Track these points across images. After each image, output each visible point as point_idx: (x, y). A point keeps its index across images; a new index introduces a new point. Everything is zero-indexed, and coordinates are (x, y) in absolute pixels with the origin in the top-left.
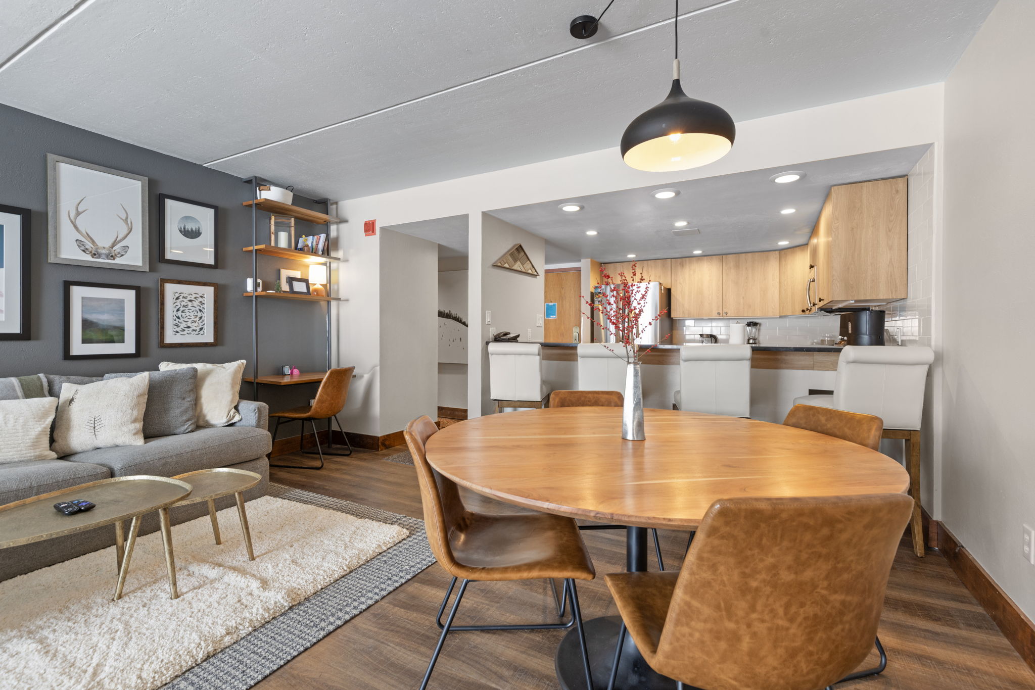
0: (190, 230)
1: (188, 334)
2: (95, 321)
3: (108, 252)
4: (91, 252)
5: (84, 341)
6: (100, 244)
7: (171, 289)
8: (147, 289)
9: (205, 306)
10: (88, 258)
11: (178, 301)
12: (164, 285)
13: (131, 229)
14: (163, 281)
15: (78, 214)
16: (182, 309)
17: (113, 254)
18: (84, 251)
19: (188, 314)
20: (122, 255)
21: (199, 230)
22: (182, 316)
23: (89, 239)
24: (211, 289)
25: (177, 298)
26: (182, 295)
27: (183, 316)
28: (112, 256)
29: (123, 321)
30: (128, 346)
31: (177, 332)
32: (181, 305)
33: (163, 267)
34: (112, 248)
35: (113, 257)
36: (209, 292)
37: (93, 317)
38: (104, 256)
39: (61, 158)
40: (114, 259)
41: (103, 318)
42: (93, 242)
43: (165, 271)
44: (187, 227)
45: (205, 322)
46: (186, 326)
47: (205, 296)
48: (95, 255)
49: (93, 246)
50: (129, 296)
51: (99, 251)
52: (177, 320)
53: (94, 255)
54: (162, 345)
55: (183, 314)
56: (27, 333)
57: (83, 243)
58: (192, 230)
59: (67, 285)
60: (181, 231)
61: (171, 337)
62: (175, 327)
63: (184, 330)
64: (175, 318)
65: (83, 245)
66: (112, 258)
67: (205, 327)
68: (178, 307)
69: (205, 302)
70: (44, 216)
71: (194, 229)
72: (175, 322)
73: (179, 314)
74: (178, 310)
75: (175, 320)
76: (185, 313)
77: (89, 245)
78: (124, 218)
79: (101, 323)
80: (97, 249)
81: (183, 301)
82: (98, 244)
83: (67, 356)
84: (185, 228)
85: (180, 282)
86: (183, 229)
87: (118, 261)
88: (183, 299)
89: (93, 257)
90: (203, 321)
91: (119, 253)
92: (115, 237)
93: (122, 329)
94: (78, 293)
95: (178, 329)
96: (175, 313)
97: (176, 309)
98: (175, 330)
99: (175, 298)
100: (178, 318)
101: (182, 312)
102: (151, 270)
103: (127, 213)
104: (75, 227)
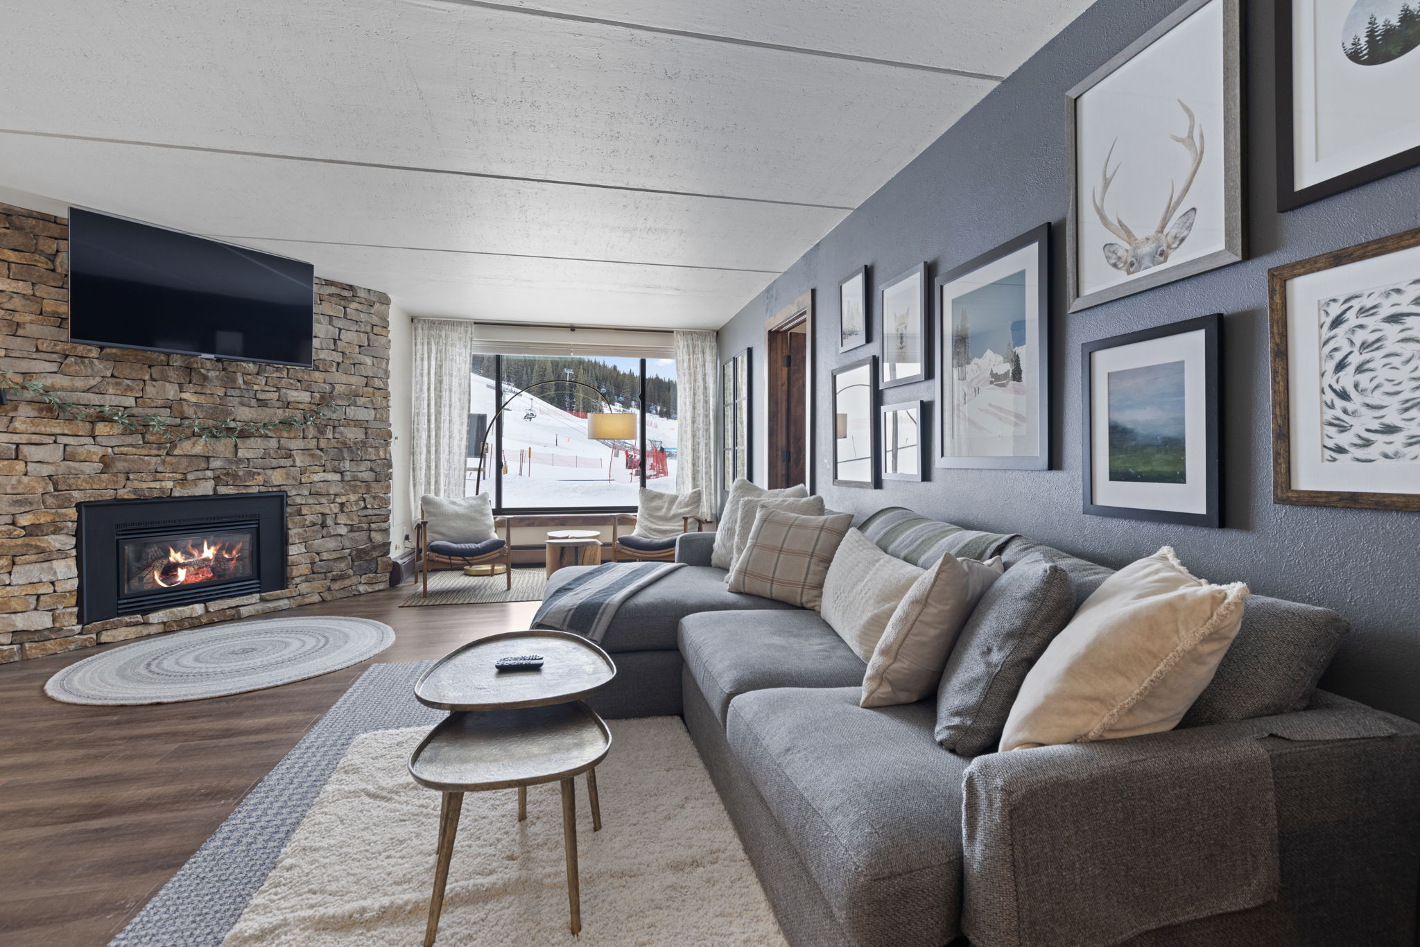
0: (1395, 22)
1: (1386, 456)
2: (1129, 426)
3: (1153, 246)
4: (1126, 263)
6: (1140, 235)
7: (1310, 297)
8: (1248, 318)
10: (1122, 277)
11: (1340, 331)
12: (1284, 288)
13: (1202, 152)
14: (1280, 276)
15: (1107, 183)
16: (1355, 359)
17: (1164, 247)
18: (1115, 265)
19: (1382, 374)
20: (1183, 240)
22: (1356, 386)
23: (1122, 233)
25: (1337, 322)
26: (1356, 304)
27: (1361, 386)
28: (1161, 255)
29: (1181, 421)
30: (1193, 493)
31: (1340, 450)
32: (1352, 343)
33: (1293, 223)
34: (1162, 232)
35: (1164, 255)
37: (1127, 418)
38: (1147, 262)
40: (1165, 261)
41: (1142, 419)
42: (1130, 235)
43: (1298, 234)
44: (1380, 23)
46: (1375, 425)
48: (1132, 264)
49: (1128, 247)
51: (1139, 251)
52: (1339, 403)
53: (1131, 266)
54: (1288, 497)
55: (1364, 379)
57: (1112, 249)
59: (1089, 352)
60: (1355, 56)
62: (1332, 431)
63: (1367, 443)
64: (1329, 396)
65: (1114, 252)
66: (1162, 259)
68: (1338, 356)
72: (1329, 415)
73: (1347, 380)
74: (1341, 366)
75: (1332, 407)
76: (1369, 375)
77: (1123, 246)
78: (1186, 134)
79: (1140, 430)
80: (1135, 248)
81: (1361, 326)
82: (1137, 237)
83: (1091, 507)
84: (1371, 34)
85: (1339, 258)
86: (1363, 41)
87: (1175, 259)
88: (1362, 321)
89: (1129, 273)
91: (1175, 237)
92: (1168, 199)
93: (1176, 446)
94: (1104, 364)
95: (1344, 440)
96: (1330, 379)
97: (1331, 366)
98: (1330, 444)
99: (1329, 321)
100: (1344, 395)
101: (1360, 369)
102: (1249, 252)
103: (1191, 116)
104: (1103, 218)
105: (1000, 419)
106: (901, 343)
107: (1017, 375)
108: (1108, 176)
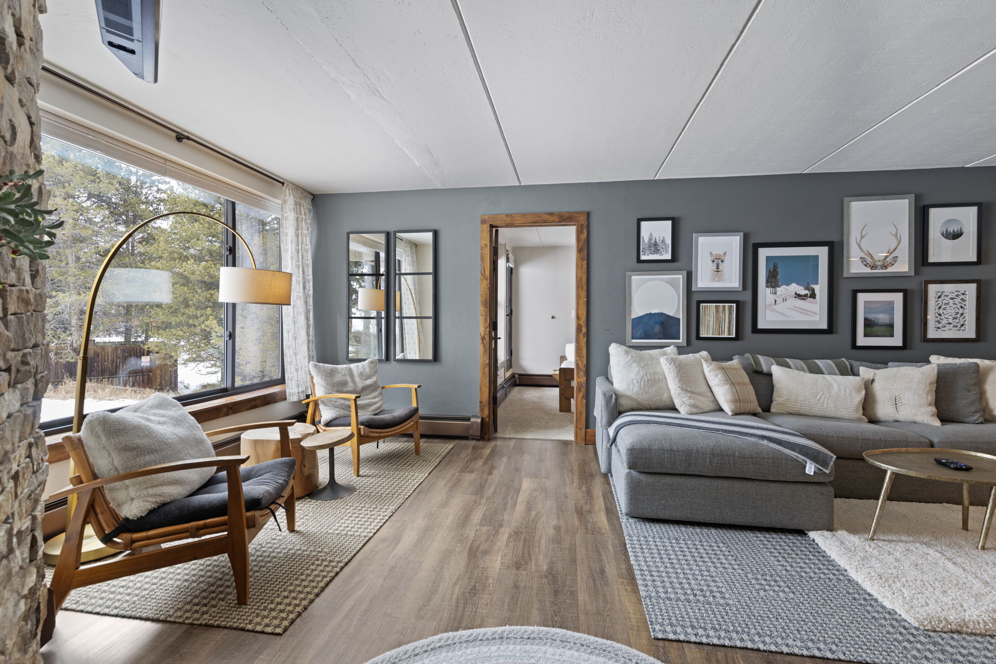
0: (952, 232)
1: (949, 330)
2: (873, 319)
3: (882, 263)
4: (870, 266)
5: (866, 335)
7: (933, 289)
8: (913, 291)
9: (967, 303)
10: (868, 270)
11: (940, 299)
12: (927, 286)
13: (901, 241)
14: (928, 282)
15: (862, 237)
16: (943, 307)
17: (886, 265)
18: (865, 265)
19: (949, 311)
20: (893, 265)
21: (961, 230)
22: (943, 313)
23: (869, 255)
24: (974, 286)
25: (939, 297)
26: (944, 294)
27: (945, 313)
29: (894, 319)
30: (897, 340)
31: (939, 328)
32: (943, 303)
33: (926, 270)
34: (885, 260)
35: (886, 267)
36: (971, 289)
37: (871, 316)
38: (879, 267)
39: (852, 198)
40: (886, 269)
41: (879, 317)
42: (872, 257)
43: (928, 273)
44: (949, 230)
45: (967, 318)
46: (947, 323)
47: (967, 293)
49: (872, 261)
50: (897, 298)
51: (876, 264)
52: (939, 317)
53: (872, 268)
54: (925, 340)
55: (945, 311)
56: (831, 329)
57: (865, 260)
58: (954, 231)
59: (855, 293)
60: (943, 235)
61: (932, 334)
62: (937, 323)
63: (945, 326)
64: (937, 315)
67: (966, 323)
68: (939, 305)
69: (967, 299)
70: (841, 243)
71: (956, 230)
72: (937, 319)
73: (941, 311)
74: (940, 308)
75: (937, 317)
77: (869, 260)
78: (894, 233)
79: (877, 321)
80: (874, 262)
81: (945, 299)
82: (875, 258)
83: (854, 346)
84: (947, 231)
85: (942, 282)
86: (945, 232)
87: (890, 270)
90: (965, 317)
91: (890, 263)
92: (888, 251)
93: (891, 326)
94: (862, 298)
95: (940, 326)
96: (937, 311)
97: (937, 308)
98: (936, 326)
99: (937, 296)
100: (940, 315)
101: (944, 309)
102: (916, 274)
103: (897, 229)
104: (860, 248)
105: (802, 313)
106: (718, 269)
107: (813, 296)
108: (863, 234)
